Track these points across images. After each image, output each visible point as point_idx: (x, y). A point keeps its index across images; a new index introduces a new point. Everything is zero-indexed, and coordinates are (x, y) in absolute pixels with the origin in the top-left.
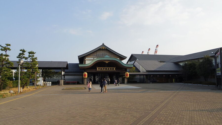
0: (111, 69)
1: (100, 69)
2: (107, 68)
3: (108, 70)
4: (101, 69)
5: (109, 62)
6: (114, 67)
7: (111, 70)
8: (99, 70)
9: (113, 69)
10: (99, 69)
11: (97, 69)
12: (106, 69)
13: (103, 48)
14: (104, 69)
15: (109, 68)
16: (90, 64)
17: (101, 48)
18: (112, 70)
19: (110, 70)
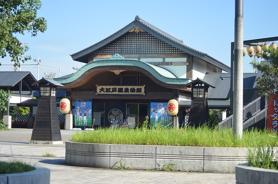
0: (133, 90)
1: (105, 90)
2: (124, 87)
3: (125, 93)
4: (108, 90)
5: (121, 71)
6: (142, 85)
7: (133, 93)
8: (102, 93)
9: (139, 90)
10: (102, 90)
11: (98, 91)
12: (120, 90)
13: (137, 31)
14: (114, 90)
15: (130, 87)
16: (75, 78)
17: (132, 31)
18: (136, 93)
19: (130, 93)
